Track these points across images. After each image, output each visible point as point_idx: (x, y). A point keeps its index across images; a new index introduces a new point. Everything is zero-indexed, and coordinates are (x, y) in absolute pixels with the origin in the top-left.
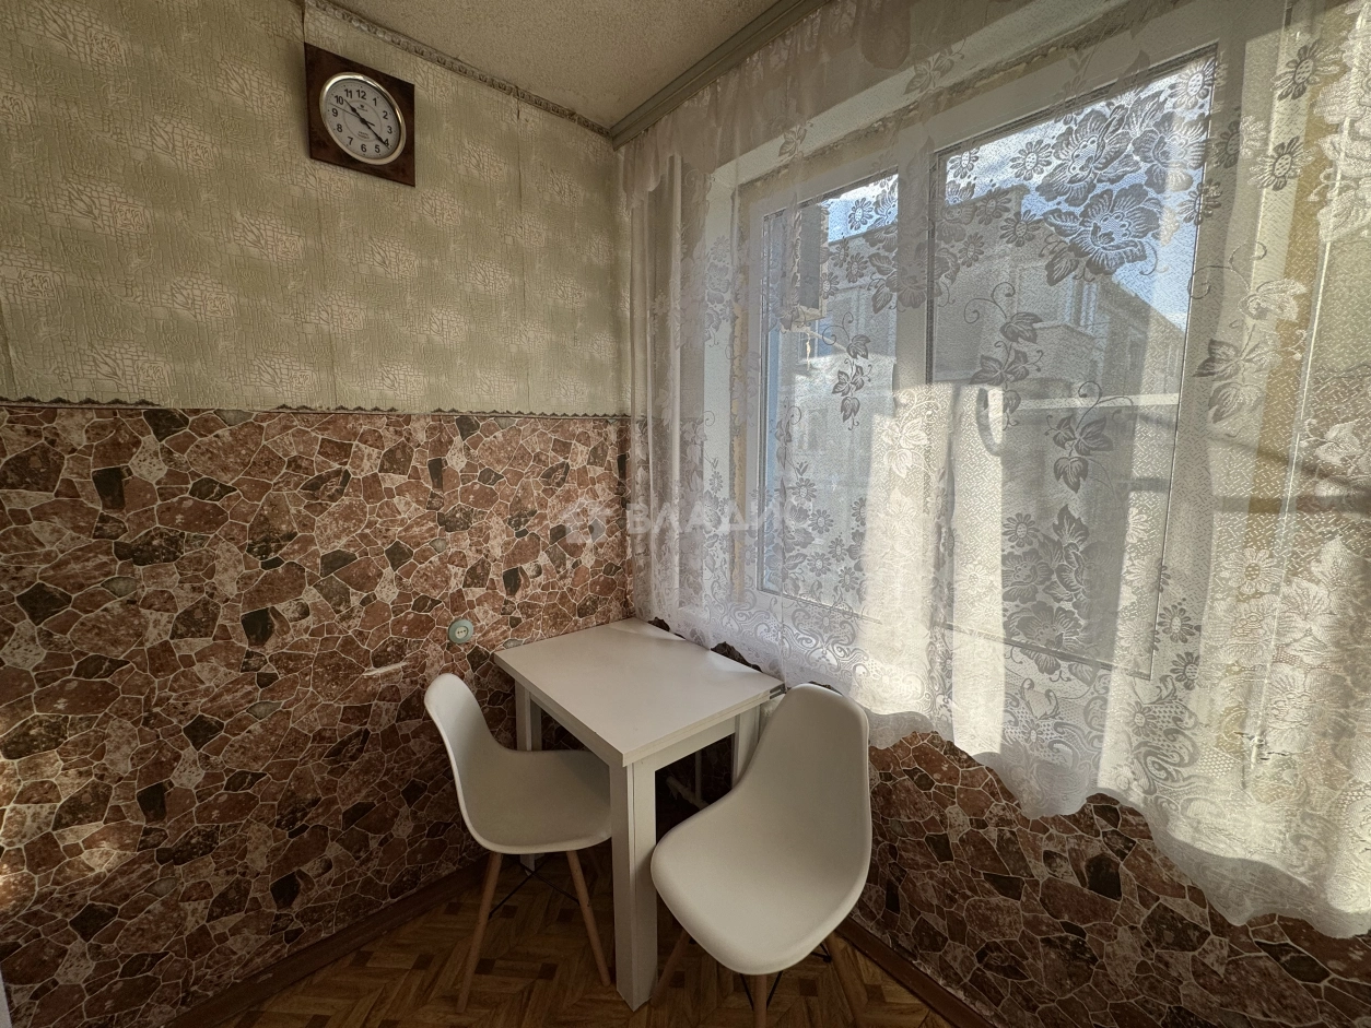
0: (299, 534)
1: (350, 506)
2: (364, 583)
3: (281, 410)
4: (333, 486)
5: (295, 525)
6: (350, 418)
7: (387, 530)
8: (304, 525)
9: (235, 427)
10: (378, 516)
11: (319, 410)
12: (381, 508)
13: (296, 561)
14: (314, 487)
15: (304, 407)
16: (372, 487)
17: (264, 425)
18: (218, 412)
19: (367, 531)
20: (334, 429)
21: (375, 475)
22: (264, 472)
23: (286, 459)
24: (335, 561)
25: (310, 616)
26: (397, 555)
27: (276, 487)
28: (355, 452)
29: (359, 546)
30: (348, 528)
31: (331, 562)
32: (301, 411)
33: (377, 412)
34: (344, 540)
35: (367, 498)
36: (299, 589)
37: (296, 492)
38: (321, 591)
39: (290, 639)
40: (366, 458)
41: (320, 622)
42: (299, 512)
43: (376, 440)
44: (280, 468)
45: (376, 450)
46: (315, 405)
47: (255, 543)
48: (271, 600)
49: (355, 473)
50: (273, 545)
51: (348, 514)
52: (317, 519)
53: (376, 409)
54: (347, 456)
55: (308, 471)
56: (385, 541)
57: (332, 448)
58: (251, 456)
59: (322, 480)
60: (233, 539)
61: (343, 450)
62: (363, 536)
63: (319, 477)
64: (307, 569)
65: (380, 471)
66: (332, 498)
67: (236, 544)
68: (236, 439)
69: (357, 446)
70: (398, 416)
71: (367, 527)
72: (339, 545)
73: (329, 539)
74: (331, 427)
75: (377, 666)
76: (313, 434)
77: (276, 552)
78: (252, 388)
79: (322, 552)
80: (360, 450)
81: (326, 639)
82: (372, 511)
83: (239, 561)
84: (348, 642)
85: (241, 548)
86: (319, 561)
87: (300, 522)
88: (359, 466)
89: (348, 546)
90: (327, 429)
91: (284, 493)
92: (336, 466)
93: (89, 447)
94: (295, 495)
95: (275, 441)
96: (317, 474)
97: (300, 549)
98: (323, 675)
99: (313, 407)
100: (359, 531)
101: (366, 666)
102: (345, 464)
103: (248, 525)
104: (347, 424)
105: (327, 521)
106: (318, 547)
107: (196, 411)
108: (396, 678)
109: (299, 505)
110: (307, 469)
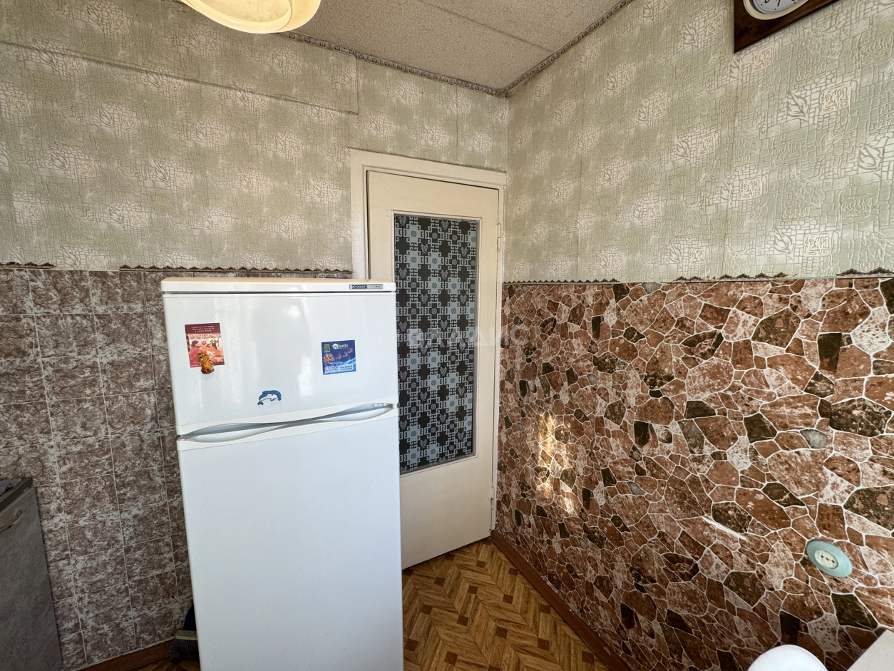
0: (675, 379)
1: (718, 366)
2: (718, 440)
3: (679, 281)
4: (707, 346)
5: (674, 371)
6: (733, 285)
7: (750, 399)
8: (680, 373)
9: (650, 294)
10: (743, 382)
11: (706, 280)
12: (748, 375)
13: (670, 398)
14: (691, 343)
15: (695, 278)
16: (742, 353)
17: (667, 292)
18: (644, 284)
19: (730, 393)
20: (716, 296)
21: (747, 342)
22: (661, 327)
23: (676, 319)
24: (697, 410)
25: (672, 444)
26: (757, 428)
27: (667, 339)
28: (731, 318)
29: (720, 404)
30: (713, 385)
31: (694, 408)
32: (693, 281)
33: (761, 279)
34: (707, 395)
35: (736, 362)
36: (668, 419)
37: (678, 345)
38: (683, 428)
39: (657, 452)
40: (741, 324)
41: (678, 452)
42: (678, 361)
43: (755, 306)
44: (672, 325)
45: (754, 318)
46: (704, 276)
47: (649, 376)
48: (651, 419)
49: (727, 337)
50: (658, 381)
51: (715, 373)
52: (689, 370)
53: (762, 275)
54: (723, 321)
55: (689, 330)
56: (746, 408)
57: (712, 313)
58: (656, 315)
59: (699, 339)
60: (638, 369)
61: (719, 315)
62: (725, 397)
63: (697, 336)
64: (675, 407)
65: (753, 339)
66: (704, 356)
67: (639, 373)
68: (650, 303)
69: (734, 312)
70: (787, 282)
71: (730, 389)
72: (704, 397)
73: (696, 389)
74: (714, 294)
75: (716, 519)
76: (699, 300)
77: (659, 386)
78: (664, 266)
79: (689, 398)
80: (736, 316)
81: (680, 468)
82: (737, 377)
83: (639, 385)
84: (694, 481)
85: (641, 377)
86: (685, 404)
87: (678, 369)
88: (733, 331)
89: (710, 400)
90: (710, 296)
91: (671, 345)
92: (712, 328)
93: (593, 305)
94: (677, 348)
95: (671, 305)
96: (695, 333)
97: (675, 389)
98: (673, 494)
99: (702, 277)
100: (722, 391)
101: (707, 512)
102: (720, 327)
103: (647, 362)
104: (728, 292)
105: (697, 374)
106: (686, 393)
107: (634, 284)
108: (732, 545)
109: (679, 356)
110: (689, 328)
